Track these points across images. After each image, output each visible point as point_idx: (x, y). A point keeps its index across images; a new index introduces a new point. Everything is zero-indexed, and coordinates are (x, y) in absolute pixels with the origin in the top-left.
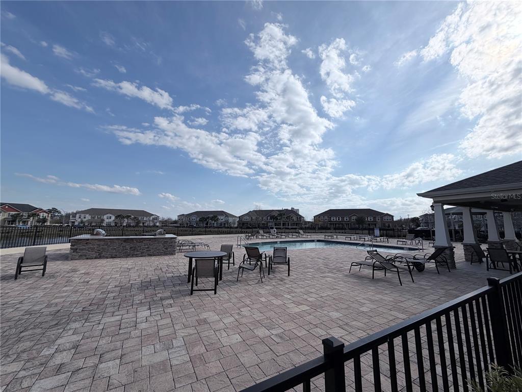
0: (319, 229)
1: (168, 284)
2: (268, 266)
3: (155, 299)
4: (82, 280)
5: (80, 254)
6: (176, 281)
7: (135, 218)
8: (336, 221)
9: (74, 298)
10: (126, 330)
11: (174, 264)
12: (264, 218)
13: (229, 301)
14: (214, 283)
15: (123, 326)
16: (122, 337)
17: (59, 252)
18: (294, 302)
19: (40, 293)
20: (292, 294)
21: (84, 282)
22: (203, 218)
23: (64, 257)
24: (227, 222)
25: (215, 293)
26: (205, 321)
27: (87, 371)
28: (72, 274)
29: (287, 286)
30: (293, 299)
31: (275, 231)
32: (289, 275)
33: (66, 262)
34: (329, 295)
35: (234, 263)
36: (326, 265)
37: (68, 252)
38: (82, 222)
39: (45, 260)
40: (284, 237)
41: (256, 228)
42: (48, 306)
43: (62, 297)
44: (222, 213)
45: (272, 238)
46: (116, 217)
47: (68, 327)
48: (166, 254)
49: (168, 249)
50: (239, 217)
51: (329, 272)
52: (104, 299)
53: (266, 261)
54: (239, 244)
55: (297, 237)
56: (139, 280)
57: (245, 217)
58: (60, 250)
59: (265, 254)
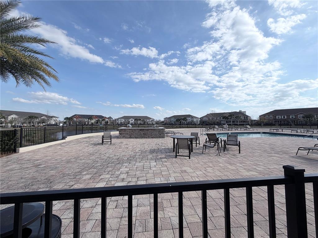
0: (264, 125)
1: (163, 151)
2: (223, 146)
3: (158, 157)
4: (125, 147)
5: (123, 136)
6: (167, 151)
7: (143, 120)
8: (281, 119)
9: (123, 154)
10: (146, 170)
11: (165, 143)
12: (218, 118)
13: (199, 163)
14: (188, 153)
15: (145, 167)
16: (145, 172)
17: (115, 135)
18: (245, 169)
19: (111, 151)
20: (243, 164)
21: (126, 148)
22: (178, 119)
23: (117, 137)
24: (193, 121)
25: (190, 158)
26: (185, 171)
27: (133, 183)
28: (121, 144)
29: (239, 159)
30: (244, 167)
31: (227, 126)
32: (240, 153)
33: (118, 139)
34: (275, 168)
35: (199, 144)
36: (273, 149)
37: (118, 135)
38: (121, 123)
39: (111, 138)
40: (234, 130)
41: (212, 125)
42: (115, 156)
43: (119, 153)
44: (189, 116)
45: (225, 131)
46: (135, 120)
47: (123, 165)
48: (160, 137)
49: (161, 135)
50: (201, 118)
51: (275, 153)
52: (135, 156)
53: (221, 143)
54: (202, 133)
55: (245, 130)
56: (149, 149)
57: (205, 118)
58: (115, 134)
59: (221, 139)
